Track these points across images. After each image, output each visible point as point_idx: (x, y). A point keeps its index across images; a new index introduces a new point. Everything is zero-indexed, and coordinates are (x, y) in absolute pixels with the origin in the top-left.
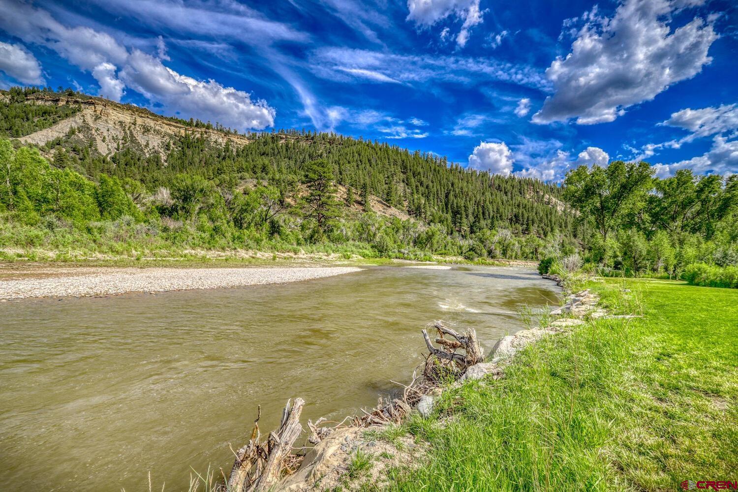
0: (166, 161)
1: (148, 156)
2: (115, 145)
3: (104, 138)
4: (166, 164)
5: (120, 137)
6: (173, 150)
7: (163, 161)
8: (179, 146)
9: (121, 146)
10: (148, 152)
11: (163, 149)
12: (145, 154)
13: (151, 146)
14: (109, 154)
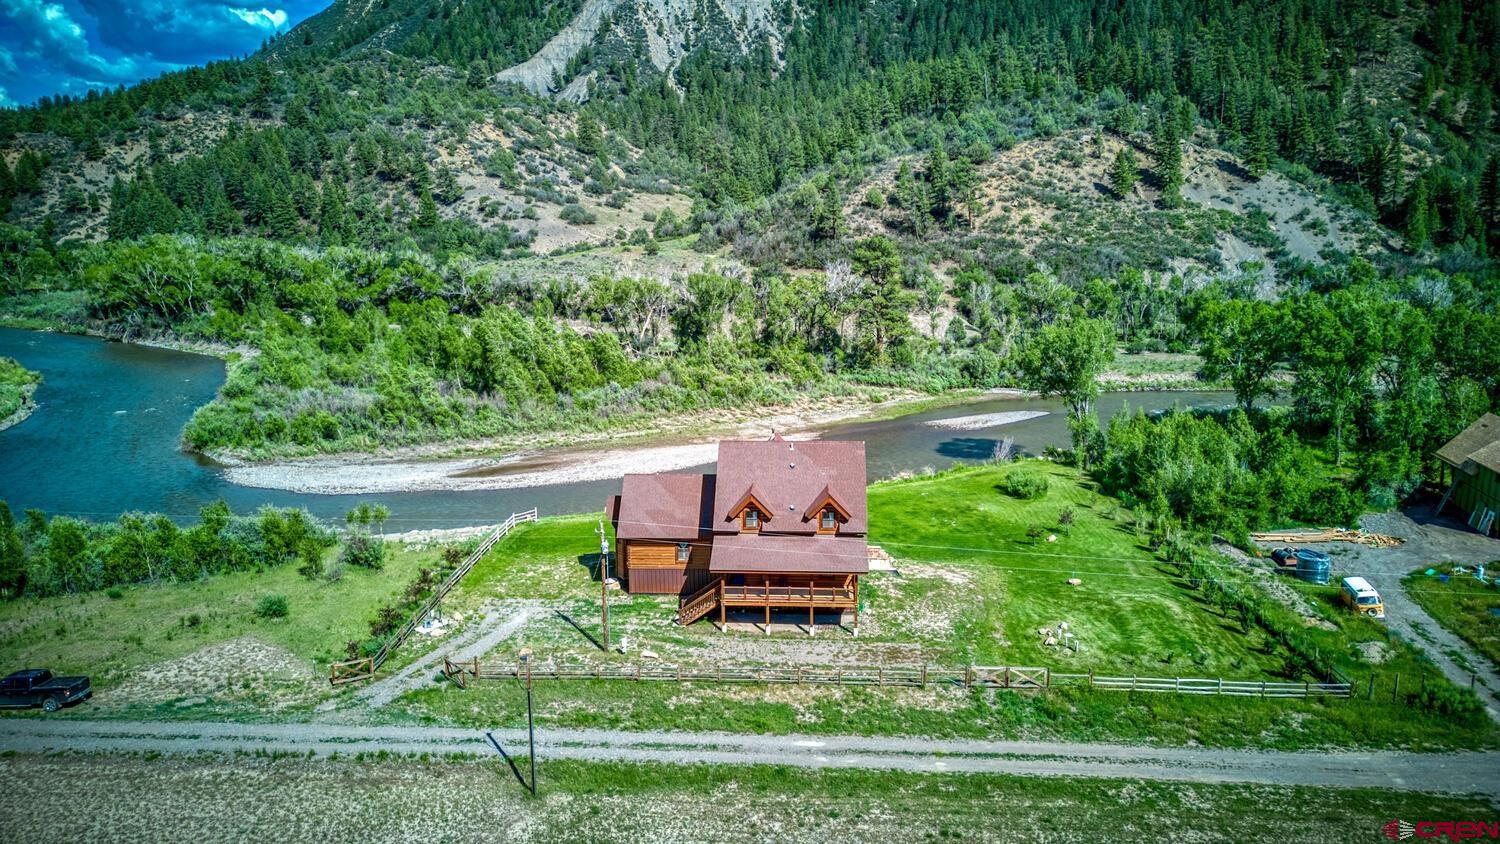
0: (782, 56)
1: (745, 50)
2: (681, 38)
3: (661, 25)
4: (782, 64)
5: (690, 15)
6: (798, 22)
7: (776, 58)
8: (812, 6)
9: (693, 37)
10: (746, 39)
11: (775, 23)
12: (739, 48)
13: (750, 24)
14: (672, 64)
